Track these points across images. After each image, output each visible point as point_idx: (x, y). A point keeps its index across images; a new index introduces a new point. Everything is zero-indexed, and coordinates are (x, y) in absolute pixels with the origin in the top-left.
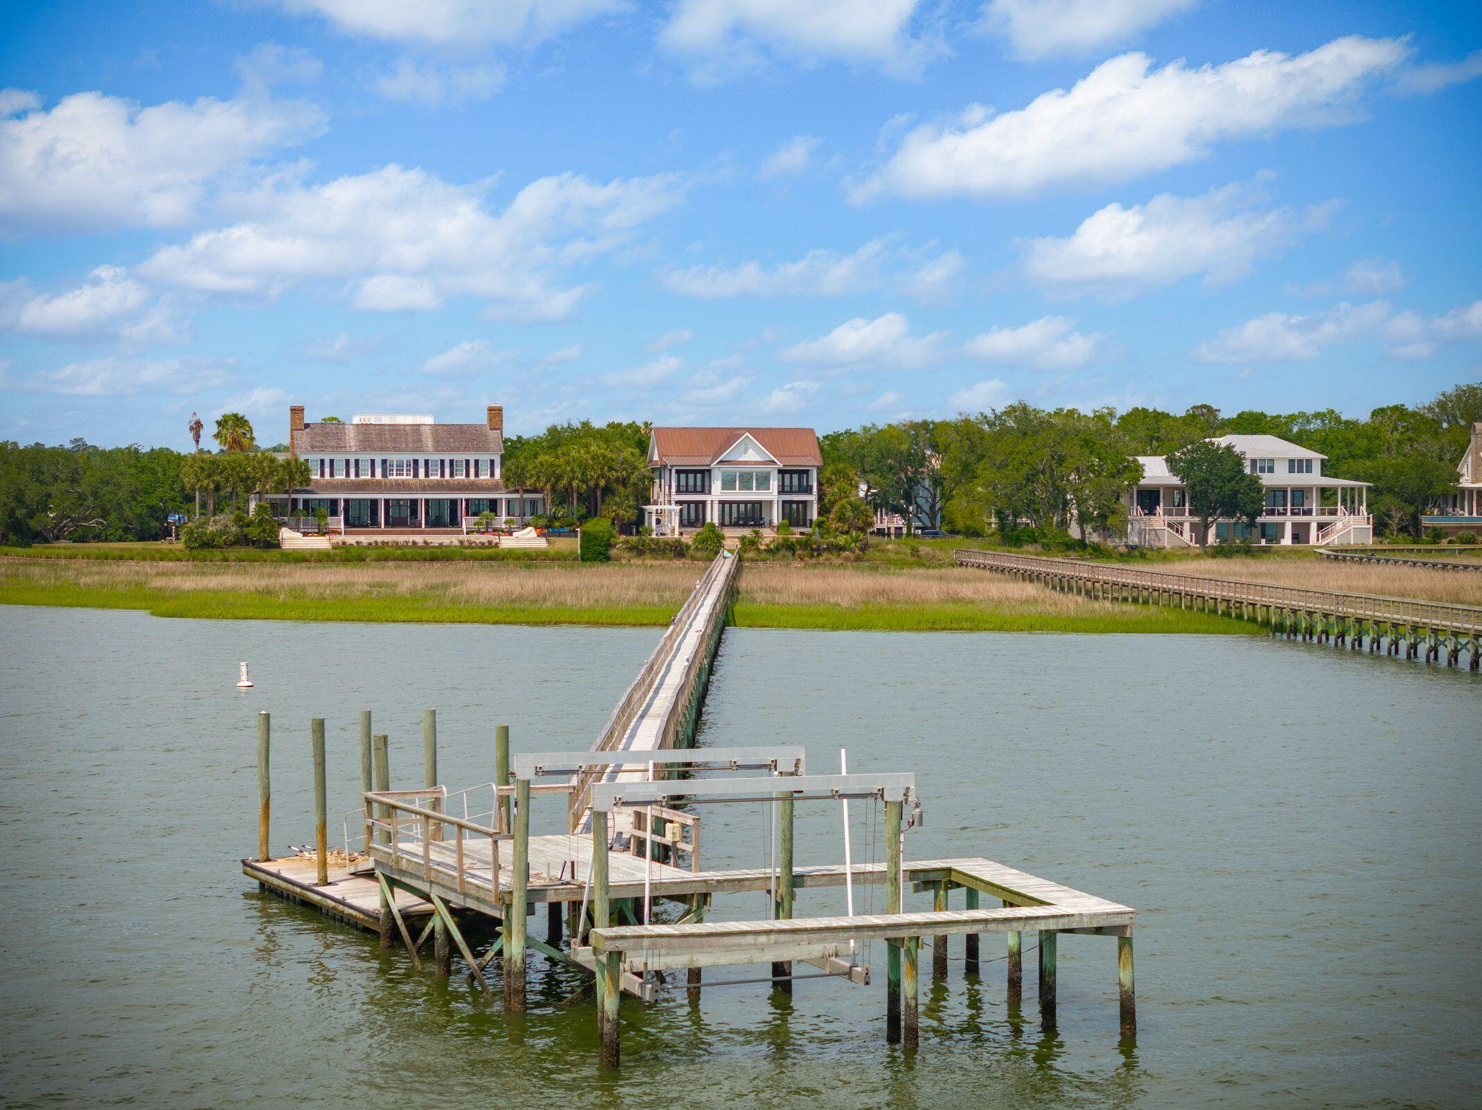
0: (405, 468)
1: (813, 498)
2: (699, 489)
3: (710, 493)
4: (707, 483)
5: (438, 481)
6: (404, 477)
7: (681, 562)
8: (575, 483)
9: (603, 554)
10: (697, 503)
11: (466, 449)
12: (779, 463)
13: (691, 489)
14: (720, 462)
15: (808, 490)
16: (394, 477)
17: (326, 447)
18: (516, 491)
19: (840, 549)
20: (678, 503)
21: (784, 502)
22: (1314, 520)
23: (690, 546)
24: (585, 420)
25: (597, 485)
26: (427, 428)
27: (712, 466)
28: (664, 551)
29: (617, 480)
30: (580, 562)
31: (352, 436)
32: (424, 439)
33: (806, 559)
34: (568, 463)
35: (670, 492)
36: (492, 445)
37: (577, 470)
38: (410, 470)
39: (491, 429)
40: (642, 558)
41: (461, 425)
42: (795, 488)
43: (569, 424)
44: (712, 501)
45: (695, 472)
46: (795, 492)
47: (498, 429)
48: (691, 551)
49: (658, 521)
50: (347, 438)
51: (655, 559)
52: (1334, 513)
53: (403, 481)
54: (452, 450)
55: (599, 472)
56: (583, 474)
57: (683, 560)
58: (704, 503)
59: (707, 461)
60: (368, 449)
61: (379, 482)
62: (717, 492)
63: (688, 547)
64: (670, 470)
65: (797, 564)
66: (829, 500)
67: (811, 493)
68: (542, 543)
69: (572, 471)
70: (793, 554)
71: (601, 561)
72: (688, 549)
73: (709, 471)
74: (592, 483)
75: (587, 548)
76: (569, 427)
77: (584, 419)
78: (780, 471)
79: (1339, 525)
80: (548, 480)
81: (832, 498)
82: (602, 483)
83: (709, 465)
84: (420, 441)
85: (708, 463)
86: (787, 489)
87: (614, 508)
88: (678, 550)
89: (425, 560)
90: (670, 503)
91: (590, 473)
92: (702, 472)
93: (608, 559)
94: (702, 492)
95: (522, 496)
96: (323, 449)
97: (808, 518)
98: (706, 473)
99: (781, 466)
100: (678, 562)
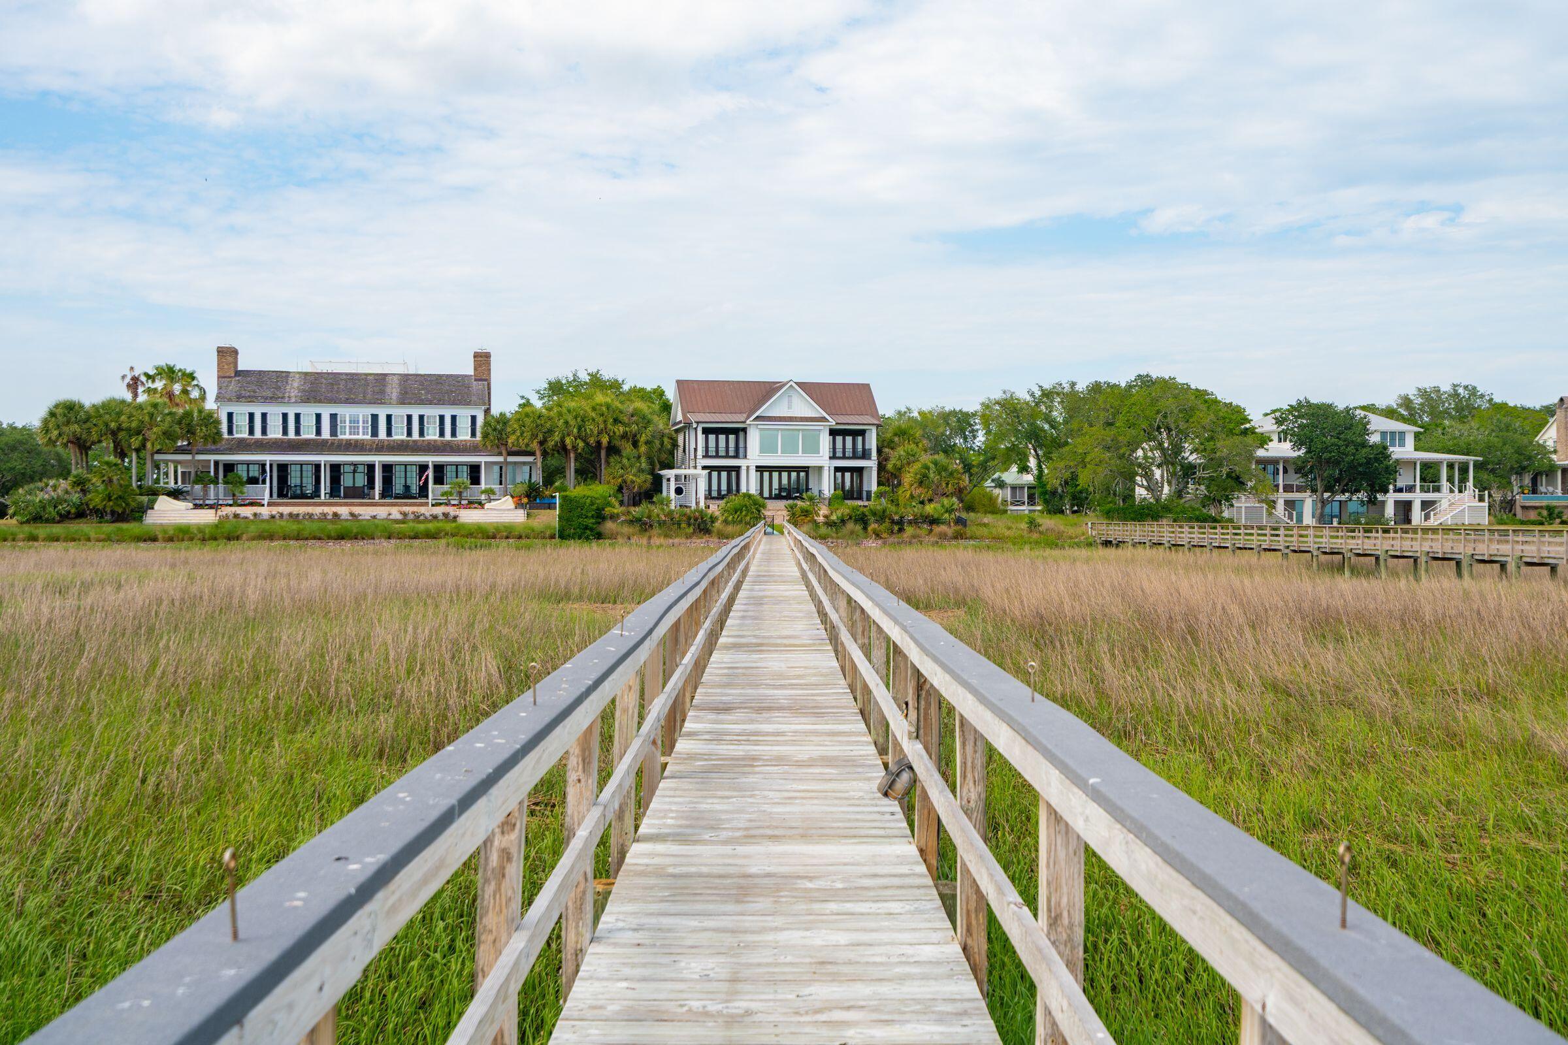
0: (361, 424)
1: (872, 464)
2: (731, 453)
3: (745, 457)
4: (741, 444)
5: (403, 441)
6: (360, 437)
7: (704, 540)
8: (568, 441)
9: (592, 530)
10: (729, 469)
11: (440, 402)
12: (830, 420)
13: (722, 452)
14: (758, 418)
15: (865, 455)
16: (347, 436)
17: (256, 397)
18: (500, 454)
19: (933, 521)
20: (704, 468)
21: (837, 469)
22: (1417, 497)
23: (717, 518)
24: (595, 371)
25: (599, 443)
26: (395, 378)
27: (748, 422)
28: (679, 524)
29: (624, 436)
30: (557, 540)
31: (296, 385)
32: (388, 390)
33: (885, 535)
34: (560, 414)
35: (695, 456)
36: (474, 398)
37: (572, 422)
38: (367, 427)
39: (476, 380)
40: (648, 534)
41: (439, 375)
42: (849, 453)
43: (575, 375)
44: (748, 467)
45: (727, 431)
46: (849, 458)
47: (486, 380)
48: (717, 525)
49: (679, 491)
50: (288, 387)
51: (666, 536)
52: (1437, 489)
53: (357, 441)
54: (422, 402)
55: (602, 426)
56: (579, 429)
57: (706, 538)
58: (737, 469)
59: (742, 418)
60: (312, 400)
61: (325, 441)
62: (755, 454)
63: (713, 519)
64: (696, 429)
65: (872, 543)
66: (895, 465)
67: (870, 458)
68: (518, 517)
69: (567, 423)
70: (865, 529)
71: (587, 538)
72: (713, 522)
73: (744, 430)
74: (592, 441)
75: (568, 520)
76: (574, 380)
77: (593, 370)
78: (833, 433)
79: (1444, 504)
80: (534, 436)
81: (899, 463)
82: (605, 440)
83: (744, 422)
84: (382, 392)
85: (743, 420)
86: (839, 454)
87: (621, 471)
88: (701, 525)
89: (330, 538)
90: (695, 467)
91: (590, 427)
92: (735, 431)
93: (599, 536)
94: (736, 456)
95: (505, 459)
96: (251, 399)
97: (865, 488)
98: (739, 432)
99: (834, 423)
100: (699, 541)
